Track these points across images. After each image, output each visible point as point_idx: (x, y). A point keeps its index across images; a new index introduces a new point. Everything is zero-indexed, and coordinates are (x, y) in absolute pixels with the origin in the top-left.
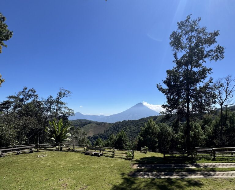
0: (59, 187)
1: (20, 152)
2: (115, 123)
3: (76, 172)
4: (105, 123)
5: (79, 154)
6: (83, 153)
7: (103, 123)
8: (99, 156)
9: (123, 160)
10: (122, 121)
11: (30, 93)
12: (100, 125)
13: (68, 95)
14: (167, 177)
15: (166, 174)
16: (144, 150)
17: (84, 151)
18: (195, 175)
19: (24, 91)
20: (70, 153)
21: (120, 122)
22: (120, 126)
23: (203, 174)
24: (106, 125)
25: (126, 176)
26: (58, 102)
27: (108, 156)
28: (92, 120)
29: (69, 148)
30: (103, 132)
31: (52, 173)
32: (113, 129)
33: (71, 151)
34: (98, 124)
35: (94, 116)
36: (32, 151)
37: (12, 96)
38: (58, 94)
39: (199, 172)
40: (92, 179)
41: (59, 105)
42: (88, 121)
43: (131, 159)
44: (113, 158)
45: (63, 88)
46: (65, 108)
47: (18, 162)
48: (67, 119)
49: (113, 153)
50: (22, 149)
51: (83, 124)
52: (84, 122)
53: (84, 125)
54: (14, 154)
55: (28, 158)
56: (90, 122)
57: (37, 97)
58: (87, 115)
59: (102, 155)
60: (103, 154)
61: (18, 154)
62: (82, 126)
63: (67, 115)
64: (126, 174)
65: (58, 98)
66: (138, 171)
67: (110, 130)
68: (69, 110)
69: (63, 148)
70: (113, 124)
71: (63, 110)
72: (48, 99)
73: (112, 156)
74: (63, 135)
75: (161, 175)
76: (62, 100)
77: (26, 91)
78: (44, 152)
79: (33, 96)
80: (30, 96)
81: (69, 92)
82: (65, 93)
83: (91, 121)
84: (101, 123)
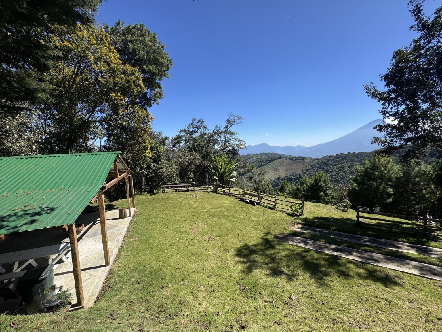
0: (190, 231)
1: (178, 190)
2: (322, 158)
3: (215, 219)
4: (304, 158)
5: (232, 199)
6: (239, 198)
7: (300, 157)
8: (254, 205)
9: (284, 215)
10: (335, 155)
11: (198, 124)
12: (295, 160)
13: (239, 121)
14: (335, 253)
15: (339, 249)
16: (343, 205)
17: (239, 196)
18: (398, 266)
19: (193, 123)
20: (224, 197)
21: (331, 157)
22: (331, 163)
23: (421, 269)
24: (306, 160)
25: (270, 237)
26: (226, 132)
27: (266, 207)
28: (283, 153)
29: (224, 191)
30: (300, 172)
31: (192, 216)
32: (318, 167)
33: (226, 194)
34: (292, 160)
35: (287, 148)
36: (189, 190)
37: (182, 130)
38: (226, 122)
39: (415, 263)
40: (226, 230)
41: (229, 136)
42: (278, 155)
43: (298, 216)
44: (271, 211)
45: (232, 114)
46: (235, 139)
47: (172, 199)
48: (238, 153)
49: (274, 204)
50: (180, 187)
51: (270, 159)
52: (271, 156)
53: (272, 161)
54: (173, 191)
55: (182, 196)
56: (280, 157)
57: (206, 128)
58: (276, 147)
59: (258, 204)
60: (261, 203)
61: (176, 191)
62: (269, 163)
63: (237, 148)
64: (272, 235)
65: (227, 127)
66: (295, 234)
67: (312, 169)
68: (239, 142)
69: (218, 190)
70: (318, 159)
71: (233, 141)
72: (214, 130)
73: (272, 206)
74: (227, 174)
75: (327, 247)
76: (231, 129)
77: (195, 122)
78: (199, 192)
79: (202, 128)
80: (198, 128)
81: (239, 118)
82: (234, 120)
83: (281, 155)
84: (297, 158)
